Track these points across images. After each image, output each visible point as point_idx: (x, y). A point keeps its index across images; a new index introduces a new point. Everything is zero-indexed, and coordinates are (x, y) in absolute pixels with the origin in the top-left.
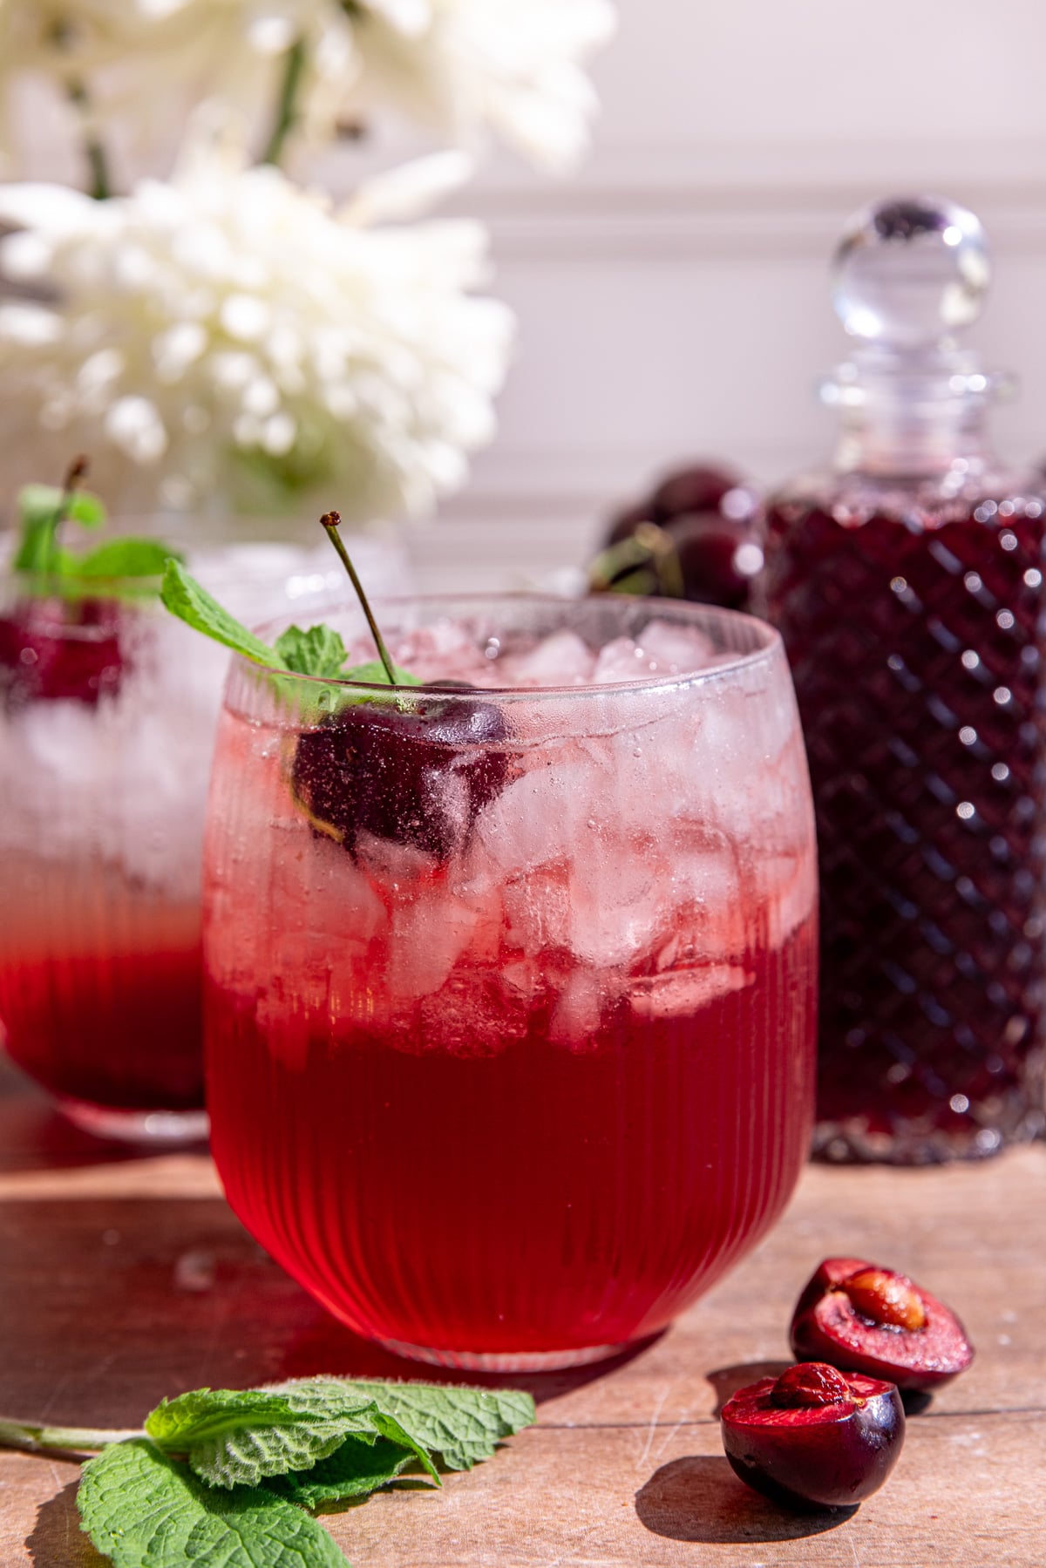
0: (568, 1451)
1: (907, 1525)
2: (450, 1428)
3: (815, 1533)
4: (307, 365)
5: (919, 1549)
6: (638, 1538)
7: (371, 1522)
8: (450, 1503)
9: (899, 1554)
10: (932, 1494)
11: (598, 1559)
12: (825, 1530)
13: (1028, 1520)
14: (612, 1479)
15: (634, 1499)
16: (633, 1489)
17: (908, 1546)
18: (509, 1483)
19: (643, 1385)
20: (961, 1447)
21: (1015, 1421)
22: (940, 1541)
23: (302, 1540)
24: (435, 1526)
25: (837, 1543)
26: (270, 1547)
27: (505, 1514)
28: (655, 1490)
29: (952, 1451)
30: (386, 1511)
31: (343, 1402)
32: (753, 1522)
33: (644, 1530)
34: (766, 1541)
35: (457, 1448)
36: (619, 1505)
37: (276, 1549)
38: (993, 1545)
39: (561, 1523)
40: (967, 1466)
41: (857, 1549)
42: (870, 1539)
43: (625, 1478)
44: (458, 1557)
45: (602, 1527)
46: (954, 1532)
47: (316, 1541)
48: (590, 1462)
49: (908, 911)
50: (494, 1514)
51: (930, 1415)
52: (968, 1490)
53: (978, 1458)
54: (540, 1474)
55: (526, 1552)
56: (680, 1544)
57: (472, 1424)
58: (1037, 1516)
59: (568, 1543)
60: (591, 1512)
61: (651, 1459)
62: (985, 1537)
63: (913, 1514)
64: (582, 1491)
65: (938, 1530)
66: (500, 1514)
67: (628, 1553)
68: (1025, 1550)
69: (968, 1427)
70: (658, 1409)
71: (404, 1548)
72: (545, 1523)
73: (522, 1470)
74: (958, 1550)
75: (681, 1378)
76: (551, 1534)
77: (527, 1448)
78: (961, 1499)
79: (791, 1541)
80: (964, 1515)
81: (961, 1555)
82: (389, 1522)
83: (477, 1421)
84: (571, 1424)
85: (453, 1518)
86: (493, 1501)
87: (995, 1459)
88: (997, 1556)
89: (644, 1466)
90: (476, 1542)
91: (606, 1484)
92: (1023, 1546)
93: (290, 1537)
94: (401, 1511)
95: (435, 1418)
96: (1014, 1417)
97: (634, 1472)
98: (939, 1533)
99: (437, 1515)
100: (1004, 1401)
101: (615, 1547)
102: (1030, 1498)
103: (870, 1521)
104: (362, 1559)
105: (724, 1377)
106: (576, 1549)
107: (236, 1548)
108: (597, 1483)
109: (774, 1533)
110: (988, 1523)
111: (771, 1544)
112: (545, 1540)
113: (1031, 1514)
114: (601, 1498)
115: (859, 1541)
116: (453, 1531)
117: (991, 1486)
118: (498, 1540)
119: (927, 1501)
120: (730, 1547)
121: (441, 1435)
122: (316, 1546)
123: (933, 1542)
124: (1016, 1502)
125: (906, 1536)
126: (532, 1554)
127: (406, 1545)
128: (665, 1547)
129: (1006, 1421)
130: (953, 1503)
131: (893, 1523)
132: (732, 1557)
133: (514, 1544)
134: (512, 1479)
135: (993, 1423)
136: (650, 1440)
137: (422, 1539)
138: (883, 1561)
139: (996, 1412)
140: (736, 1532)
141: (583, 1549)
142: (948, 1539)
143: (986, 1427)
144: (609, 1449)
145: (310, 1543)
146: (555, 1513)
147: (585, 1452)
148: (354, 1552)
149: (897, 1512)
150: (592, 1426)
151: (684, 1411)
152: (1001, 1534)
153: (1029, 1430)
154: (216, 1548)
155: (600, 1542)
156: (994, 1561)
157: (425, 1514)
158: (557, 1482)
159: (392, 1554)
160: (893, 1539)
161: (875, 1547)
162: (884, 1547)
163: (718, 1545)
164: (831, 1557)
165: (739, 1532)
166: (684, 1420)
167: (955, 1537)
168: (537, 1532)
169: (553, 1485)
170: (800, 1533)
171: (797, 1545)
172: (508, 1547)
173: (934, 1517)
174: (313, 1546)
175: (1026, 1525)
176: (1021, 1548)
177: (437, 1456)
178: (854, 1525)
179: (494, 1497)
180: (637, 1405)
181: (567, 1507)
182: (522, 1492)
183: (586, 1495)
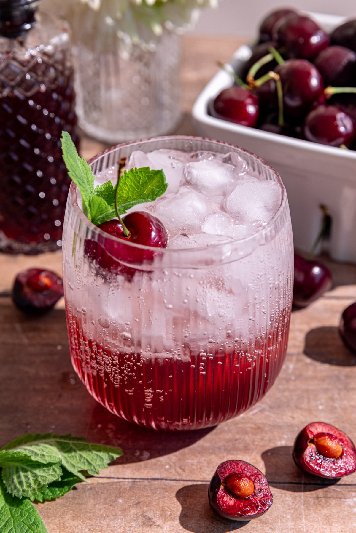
2: (90, 461)
23: (34, 526)
26: (23, 528)
29: (346, 508)
31: (51, 458)
35: (92, 468)
37: (25, 529)
40: (350, 518)
47: (38, 527)
57: (99, 459)
83: (100, 457)
93: (30, 523)
95: (84, 458)
107: (11, 527)
121: (86, 463)
122: (38, 529)
145: (36, 527)
154: (4, 526)
174: (37, 529)
177: (84, 472)
182: (191, 523)
183: (213, 525)
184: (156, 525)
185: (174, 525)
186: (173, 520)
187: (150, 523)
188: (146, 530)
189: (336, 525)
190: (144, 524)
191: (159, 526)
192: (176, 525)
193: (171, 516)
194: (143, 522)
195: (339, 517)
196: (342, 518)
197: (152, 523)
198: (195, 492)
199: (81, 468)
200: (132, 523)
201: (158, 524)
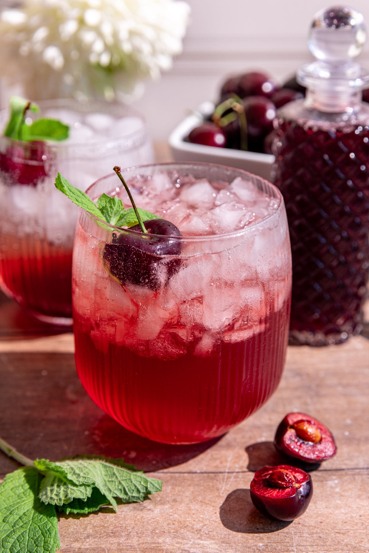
0: (197, 485)
1: (312, 526)
3: (280, 529)
4: (115, 35)
5: (316, 538)
6: (220, 530)
7: (129, 521)
8: (156, 512)
9: (309, 540)
10: (321, 511)
11: (206, 540)
12: (284, 528)
13: (354, 525)
14: (212, 500)
15: (219, 510)
16: (219, 505)
17: (312, 537)
18: (177, 501)
19: (224, 452)
20: (331, 487)
21: (350, 475)
22: (323, 534)
24: (150, 524)
25: (288, 534)
27: (175, 517)
28: (226, 506)
29: (328, 489)
30: (134, 516)
32: (260, 523)
33: (222, 525)
34: (264, 533)
36: (214, 513)
38: (341, 537)
39: (194, 522)
40: (333, 497)
41: (295, 538)
42: (299, 533)
43: (216, 499)
44: (158, 540)
45: (208, 524)
46: (328, 530)
48: (204, 491)
49: (321, 265)
50: (171, 517)
51: (321, 471)
52: (333, 509)
53: (337, 493)
54: (187, 497)
55: (181, 537)
56: (234, 533)
58: (357, 523)
59: (196, 532)
60: (204, 516)
61: (225, 490)
62: (339, 533)
63: (314, 520)
64: (201, 506)
65: (322, 529)
66: (173, 518)
67: (216, 538)
68: (352, 540)
69: (334, 477)
70: (228, 465)
71: (140, 535)
72: (188, 522)
73: (181, 495)
74: (329, 539)
75: (236, 450)
76: (190, 528)
77: (183, 484)
78: (331, 513)
79: (272, 533)
80: (332, 521)
81: (330, 542)
82: (135, 521)
84: (198, 471)
85: (157, 520)
86: (171, 511)
87: (343, 493)
88: (343, 542)
89: (223, 493)
90: (164, 532)
91: (210, 502)
92: (351, 538)
94: (139, 516)
96: (350, 472)
97: (219, 496)
98: (323, 530)
99: (151, 518)
100: (346, 464)
101: (212, 534)
102: (354, 514)
103: (299, 523)
104: (125, 540)
105: (251, 449)
106: (199, 536)
108: (207, 501)
109: (266, 529)
110: (340, 526)
111: (265, 534)
112: (188, 531)
113: (354, 521)
114: (208, 509)
115: (296, 533)
116: (157, 526)
117: (341, 507)
118: (172, 531)
119: (319, 514)
120: (251, 535)
121: (123, 491)
123: (321, 535)
124: (349, 515)
125: (312, 532)
126: (183, 538)
127: (140, 533)
128: (229, 535)
129: (347, 474)
130: (328, 515)
131: (307, 525)
132: (252, 540)
133: (177, 533)
134: (178, 499)
135: (342, 475)
136: (225, 480)
137: (146, 530)
138: (303, 544)
139: (343, 470)
140: (254, 528)
141: (201, 535)
142: (326, 533)
143: (340, 477)
144: (211, 484)
146: (192, 517)
147: (203, 486)
148: (123, 536)
149: (309, 519)
150: (206, 473)
151: (237, 466)
152: (344, 532)
153: (355, 479)
155: (207, 532)
156: (341, 545)
157: (147, 517)
158: (193, 501)
159: (135, 537)
160: (307, 533)
161: (301, 537)
162: (304, 537)
163: (247, 534)
164: (286, 541)
165: (255, 528)
166: (237, 470)
167: (328, 533)
168: (185, 527)
169: (192, 502)
170: (275, 529)
171: (274, 535)
172: (175, 535)
173: (321, 522)
175: (353, 527)
176: (351, 539)
178: (294, 525)
179: (172, 509)
180: (221, 463)
181: (196, 514)
182: (181, 506)
183: (203, 508)
184: (147, 509)
185: (165, 509)
186: (163, 504)
187: (141, 508)
188: (137, 513)
189: (321, 503)
190: (136, 508)
191: (150, 509)
192: (167, 508)
193: (161, 502)
194: (134, 507)
195: (322, 496)
196: (326, 497)
197: (143, 508)
198: (183, 482)
199: (116, 494)
200: (123, 509)
201: (149, 508)
